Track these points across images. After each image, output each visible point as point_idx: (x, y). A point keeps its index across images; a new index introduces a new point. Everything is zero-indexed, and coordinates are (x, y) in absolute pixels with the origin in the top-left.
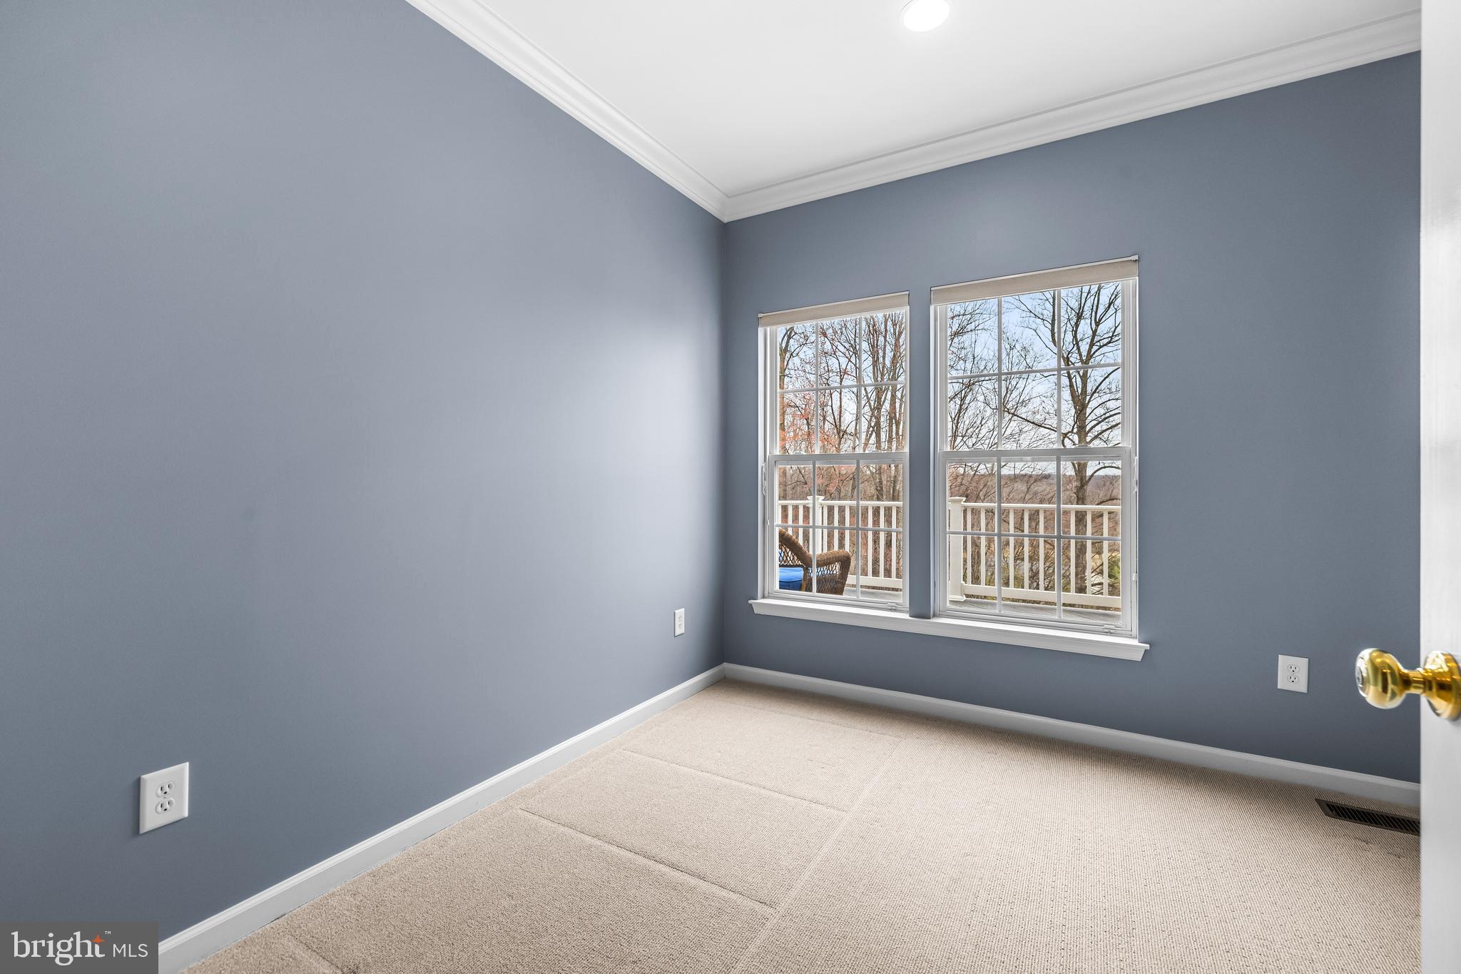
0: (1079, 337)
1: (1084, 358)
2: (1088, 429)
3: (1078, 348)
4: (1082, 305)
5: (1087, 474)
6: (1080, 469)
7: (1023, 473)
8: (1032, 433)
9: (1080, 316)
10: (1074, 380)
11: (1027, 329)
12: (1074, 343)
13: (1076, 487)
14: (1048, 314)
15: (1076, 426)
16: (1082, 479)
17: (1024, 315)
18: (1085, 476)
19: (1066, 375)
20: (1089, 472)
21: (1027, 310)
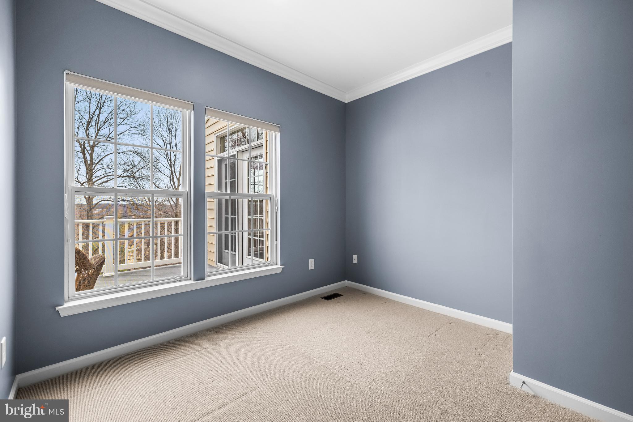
2: (94, 180)
6: (89, 200)
16: (90, 207)
18: (92, 205)
20: (95, 202)
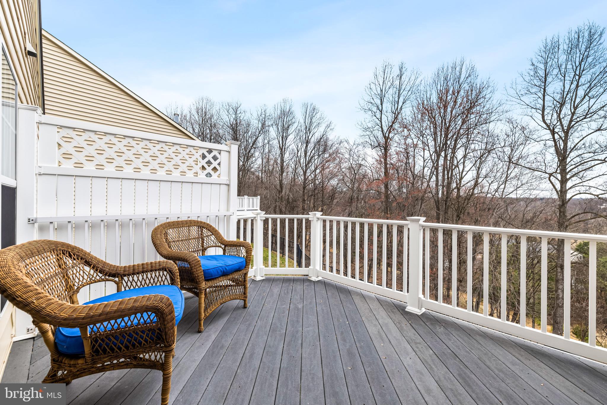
0: (561, 117)
1: (565, 128)
2: (568, 170)
3: (561, 123)
4: (565, 97)
5: (567, 198)
7: (522, 197)
8: (529, 175)
9: (562, 105)
10: (558, 143)
11: (526, 116)
12: (558, 119)
13: (559, 205)
14: (540, 106)
15: (559, 169)
17: (524, 107)
18: (566, 199)
19: (552, 140)
20: (569, 196)
21: (524, 104)
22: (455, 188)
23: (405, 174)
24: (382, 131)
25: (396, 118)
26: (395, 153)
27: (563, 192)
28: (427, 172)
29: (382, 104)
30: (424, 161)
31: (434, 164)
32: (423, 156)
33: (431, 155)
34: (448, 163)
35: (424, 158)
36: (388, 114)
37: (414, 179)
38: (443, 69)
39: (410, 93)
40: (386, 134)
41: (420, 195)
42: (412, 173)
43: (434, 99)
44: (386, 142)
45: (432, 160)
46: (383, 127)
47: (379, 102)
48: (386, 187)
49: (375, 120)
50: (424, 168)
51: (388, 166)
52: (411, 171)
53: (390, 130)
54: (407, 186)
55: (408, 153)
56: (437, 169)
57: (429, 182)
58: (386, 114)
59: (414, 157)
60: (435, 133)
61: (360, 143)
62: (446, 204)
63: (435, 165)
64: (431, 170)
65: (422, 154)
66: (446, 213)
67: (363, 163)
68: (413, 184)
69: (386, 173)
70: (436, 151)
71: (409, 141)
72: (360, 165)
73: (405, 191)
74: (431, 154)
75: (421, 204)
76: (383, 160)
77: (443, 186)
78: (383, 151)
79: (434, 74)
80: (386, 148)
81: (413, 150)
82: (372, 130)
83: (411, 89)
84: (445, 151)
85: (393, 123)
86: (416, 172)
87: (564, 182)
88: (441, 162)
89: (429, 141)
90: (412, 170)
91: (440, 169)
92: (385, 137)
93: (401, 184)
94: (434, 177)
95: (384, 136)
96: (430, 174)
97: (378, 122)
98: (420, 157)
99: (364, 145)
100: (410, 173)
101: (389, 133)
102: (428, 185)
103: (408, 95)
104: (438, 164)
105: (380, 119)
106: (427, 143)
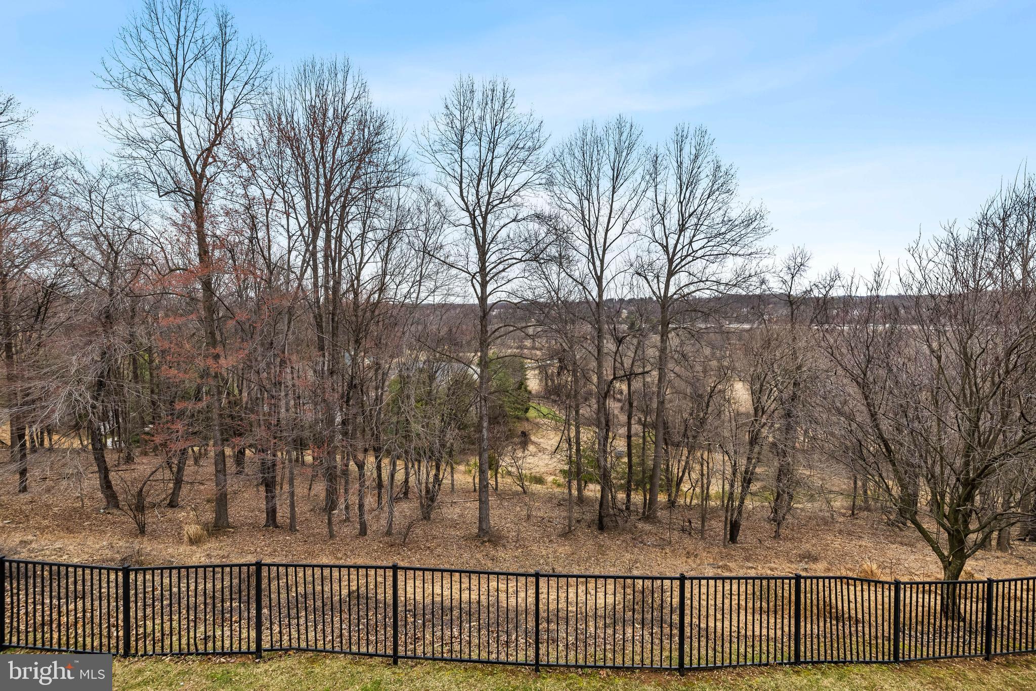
1: (484, 213)
4: (481, 170)
5: (488, 306)
10: (477, 232)
13: (480, 314)
14: (458, 174)
15: (479, 267)
19: (471, 226)
22: (348, 291)
23: (250, 261)
24: (186, 157)
25: (219, 135)
26: (222, 211)
27: (483, 299)
28: (296, 260)
29: (177, 91)
30: (290, 238)
31: (307, 245)
32: (286, 227)
33: (301, 229)
34: (333, 246)
35: (288, 231)
36: (198, 119)
37: (271, 273)
38: (313, 67)
39: (248, 87)
40: (195, 165)
41: (287, 304)
42: (265, 259)
43: (301, 118)
44: (198, 183)
45: (304, 237)
46: (186, 147)
47: (170, 86)
48: (207, 285)
49: (161, 126)
50: (290, 252)
51: (208, 239)
52: (263, 256)
53: (206, 160)
54: (257, 286)
55: (253, 218)
56: (314, 254)
57: (300, 278)
58: (191, 117)
59: (268, 226)
60: (306, 186)
61: (121, 175)
62: (333, 319)
63: (311, 248)
64: (304, 256)
65: (284, 222)
66: (334, 334)
67: (135, 226)
68: (269, 282)
69: (203, 253)
70: (310, 222)
71: (254, 191)
72: (131, 233)
73: (252, 294)
74: (302, 225)
75: (289, 323)
76: (193, 226)
77: (327, 289)
78: (192, 204)
79: (296, 69)
80: (199, 199)
81: (265, 213)
82: (153, 146)
83: (251, 82)
84: (327, 223)
85: (213, 144)
86: (274, 259)
87: (484, 285)
88: (320, 243)
89: (296, 200)
90: (266, 253)
91: (320, 256)
92: (194, 174)
93: (244, 281)
94: (309, 270)
95: (190, 169)
96: (303, 264)
97: (173, 134)
98: (281, 229)
99: (133, 179)
100: (261, 261)
101: (205, 165)
102: (300, 285)
103: (245, 92)
104: (315, 247)
105: (175, 127)
106: (291, 204)
